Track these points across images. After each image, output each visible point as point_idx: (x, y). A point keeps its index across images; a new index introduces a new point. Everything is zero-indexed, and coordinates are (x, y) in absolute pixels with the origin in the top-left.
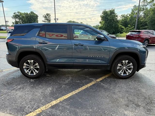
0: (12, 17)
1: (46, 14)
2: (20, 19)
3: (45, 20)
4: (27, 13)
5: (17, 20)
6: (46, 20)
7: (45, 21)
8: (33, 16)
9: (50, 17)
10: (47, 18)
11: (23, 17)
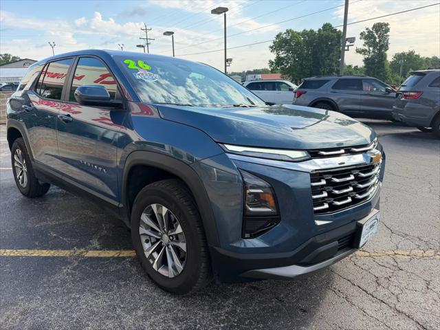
0: (271, 47)
1: (372, 26)
2: (288, 51)
3: (366, 48)
4: (312, 31)
5: (282, 54)
6: (370, 46)
7: (366, 50)
8: (327, 38)
9: (388, 33)
10: (375, 38)
11: (298, 43)
